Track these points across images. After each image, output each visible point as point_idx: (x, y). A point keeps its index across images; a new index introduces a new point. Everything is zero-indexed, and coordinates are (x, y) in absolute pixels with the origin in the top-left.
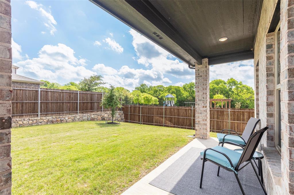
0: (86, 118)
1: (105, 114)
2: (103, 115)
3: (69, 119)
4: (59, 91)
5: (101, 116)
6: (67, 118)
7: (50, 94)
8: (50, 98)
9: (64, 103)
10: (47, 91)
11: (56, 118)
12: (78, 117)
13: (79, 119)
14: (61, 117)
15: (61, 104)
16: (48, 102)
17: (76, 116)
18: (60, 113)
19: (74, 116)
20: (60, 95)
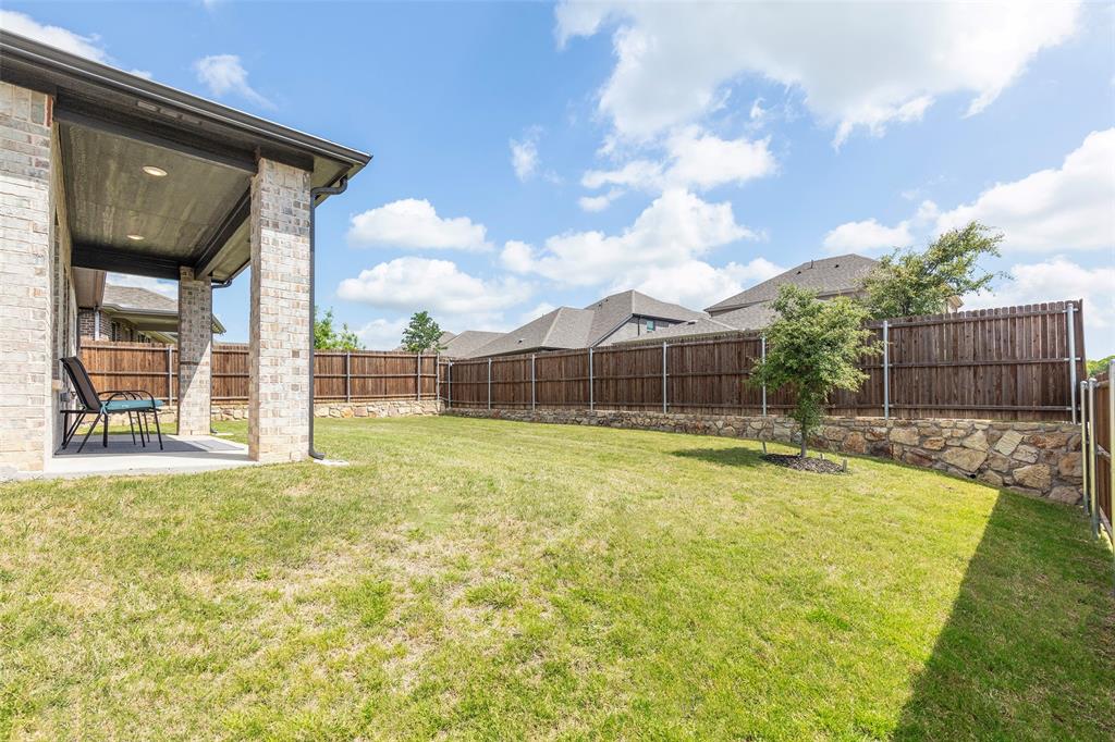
0: (788, 432)
1: (897, 425)
2: (884, 430)
3: (727, 425)
4: (709, 342)
5: (868, 436)
6: (720, 424)
7: (688, 352)
8: (689, 364)
9: (724, 377)
10: (682, 347)
11: (695, 417)
12: (757, 425)
13: (760, 430)
14: (707, 417)
15: (717, 379)
16: (684, 374)
17: (750, 421)
18: (713, 408)
19: (744, 421)
20: (713, 354)
